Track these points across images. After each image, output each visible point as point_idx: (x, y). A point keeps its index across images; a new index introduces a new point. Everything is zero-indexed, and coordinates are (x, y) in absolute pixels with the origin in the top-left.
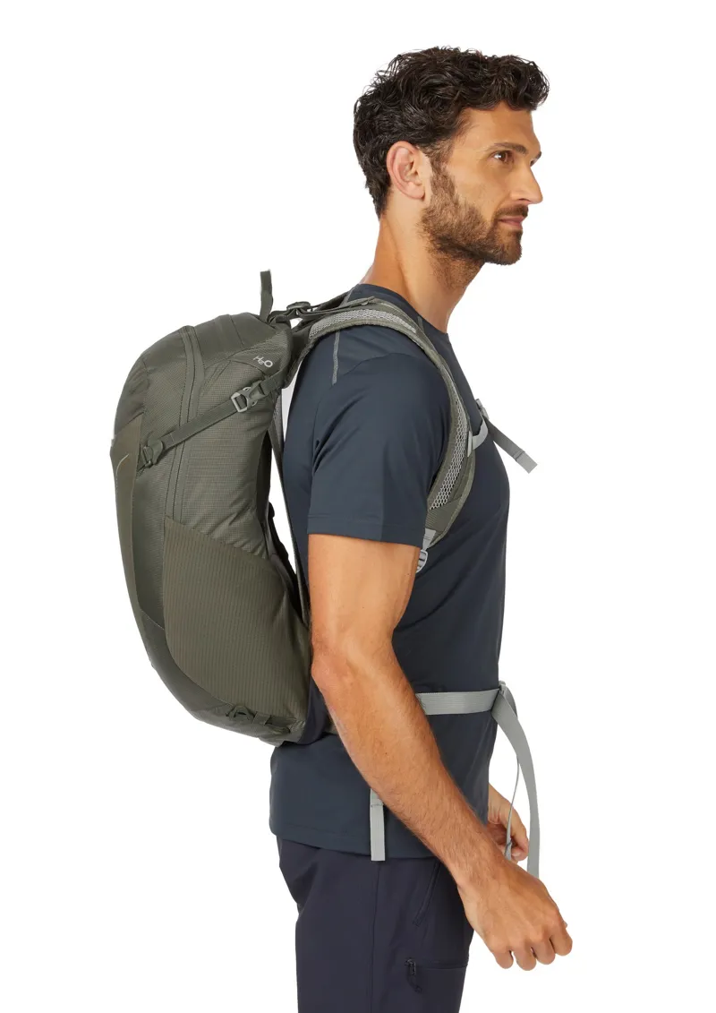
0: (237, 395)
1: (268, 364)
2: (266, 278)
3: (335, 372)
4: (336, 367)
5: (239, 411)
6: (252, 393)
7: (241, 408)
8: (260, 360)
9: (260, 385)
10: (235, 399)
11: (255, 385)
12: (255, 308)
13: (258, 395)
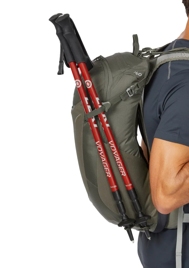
0: (128, 89)
1: (140, 75)
2: (135, 38)
3: (169, 75)
4: (169, 72)
5: (130, 96)
6: (135, 88)
7: (130, 95)
8: (137, 73)
9: (137, 85)
10: (128, 91)
11: (136, 84)
12: (131, 50)
13: (137, 89)
